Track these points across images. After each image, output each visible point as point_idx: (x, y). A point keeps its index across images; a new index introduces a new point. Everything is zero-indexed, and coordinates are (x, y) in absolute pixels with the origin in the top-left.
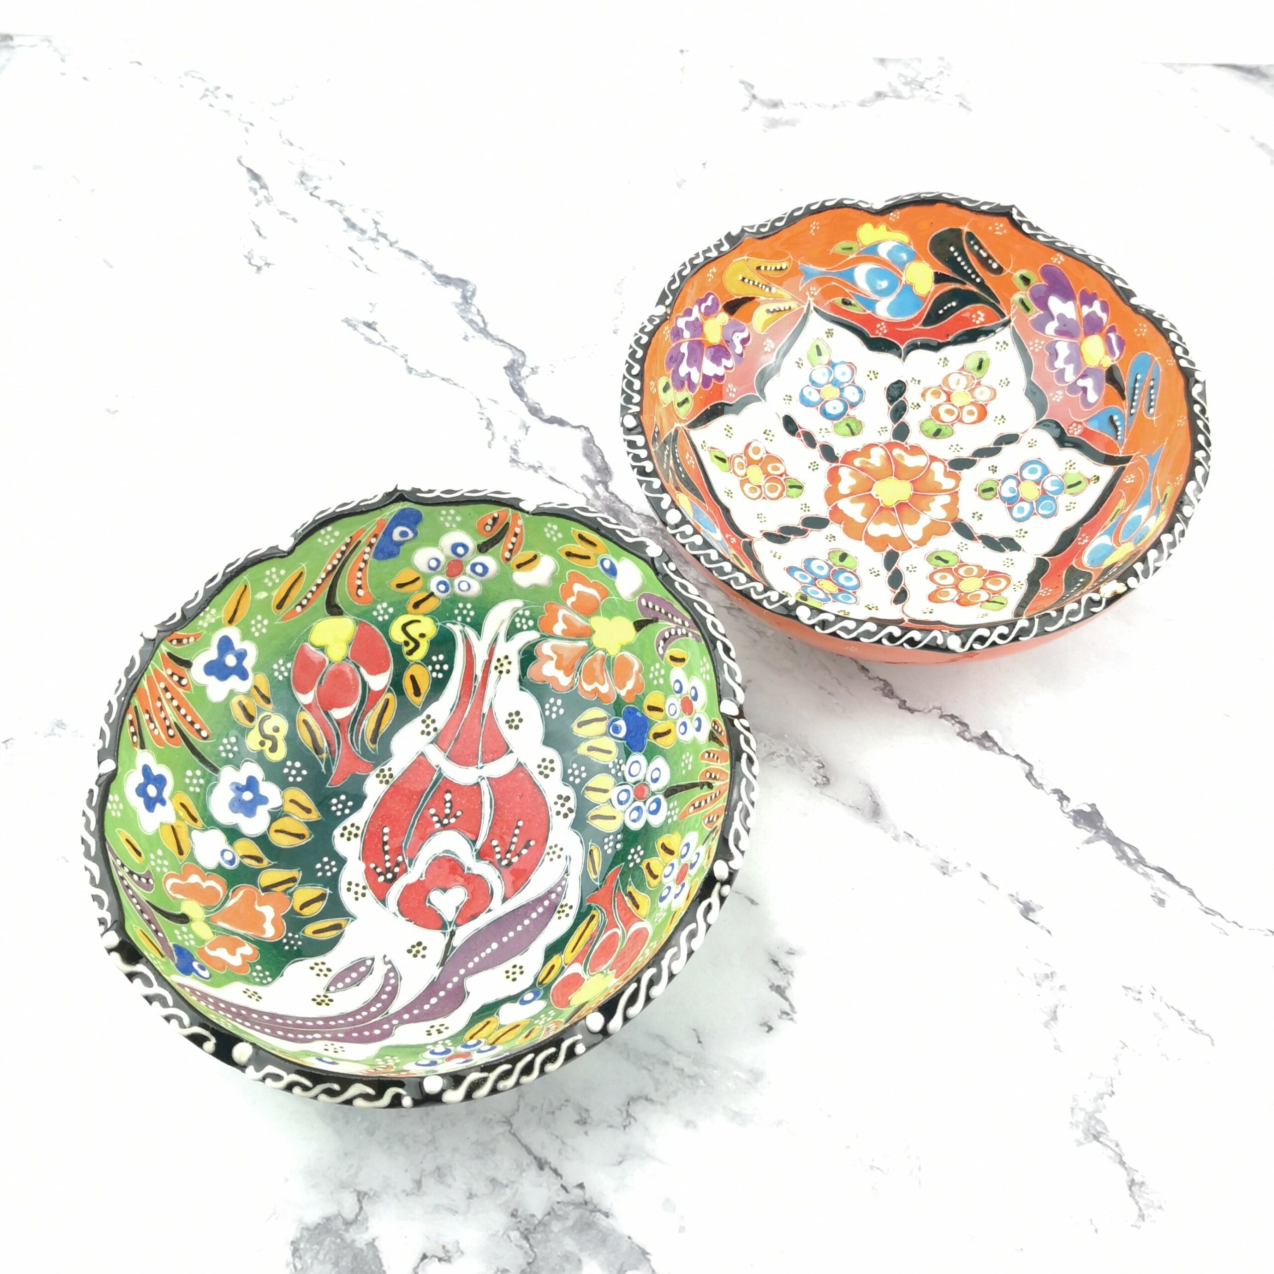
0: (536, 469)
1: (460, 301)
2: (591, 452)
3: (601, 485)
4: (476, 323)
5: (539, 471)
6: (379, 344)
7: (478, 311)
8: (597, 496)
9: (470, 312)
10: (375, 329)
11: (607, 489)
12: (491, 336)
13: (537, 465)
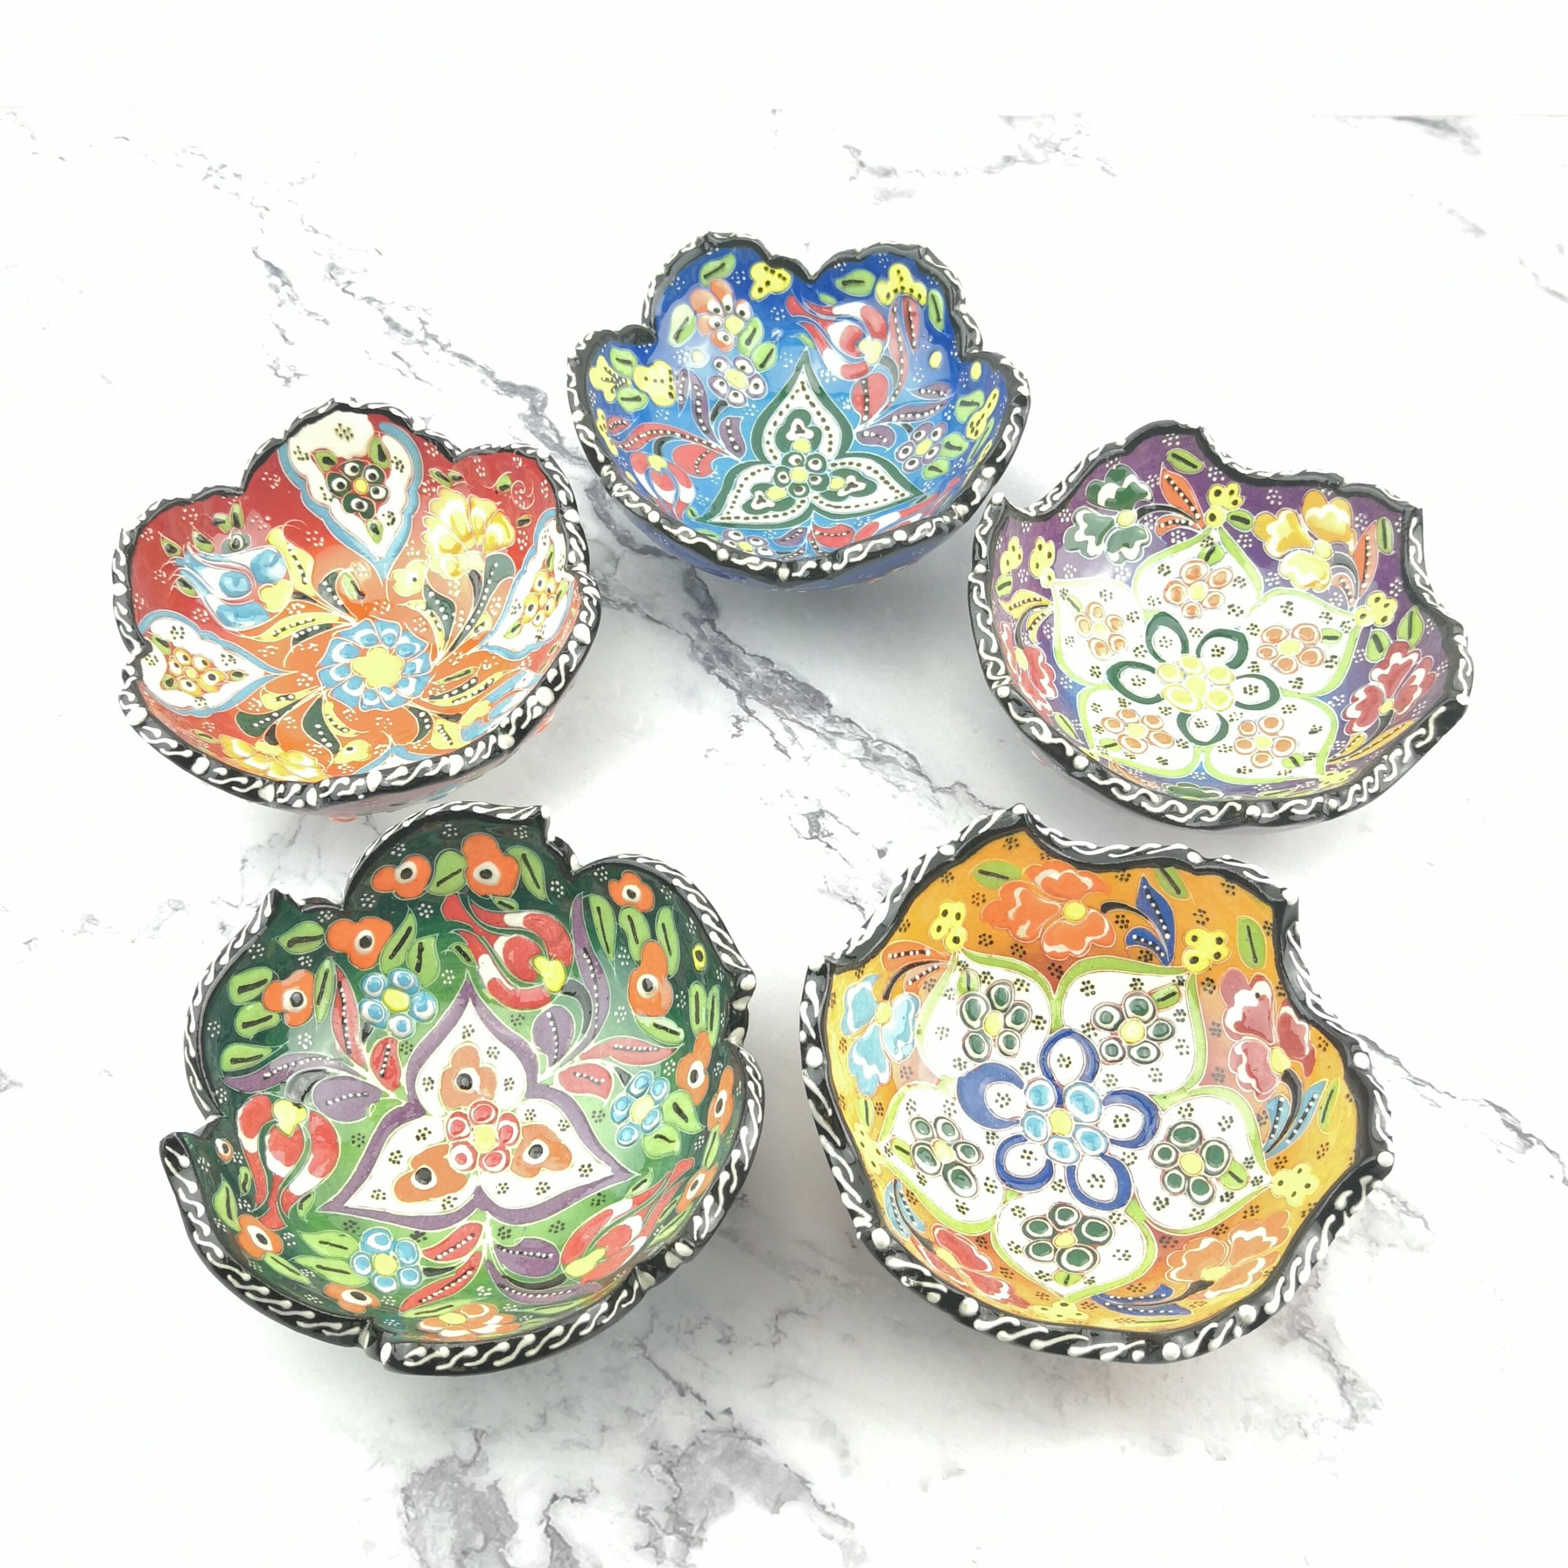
1: (529, 413)
3: (706, 623)
4: (550, 439)
7: (551, 424)
8: (702, 636)
9: (542, 425)
11: (714, 628)
12: (568, 453)
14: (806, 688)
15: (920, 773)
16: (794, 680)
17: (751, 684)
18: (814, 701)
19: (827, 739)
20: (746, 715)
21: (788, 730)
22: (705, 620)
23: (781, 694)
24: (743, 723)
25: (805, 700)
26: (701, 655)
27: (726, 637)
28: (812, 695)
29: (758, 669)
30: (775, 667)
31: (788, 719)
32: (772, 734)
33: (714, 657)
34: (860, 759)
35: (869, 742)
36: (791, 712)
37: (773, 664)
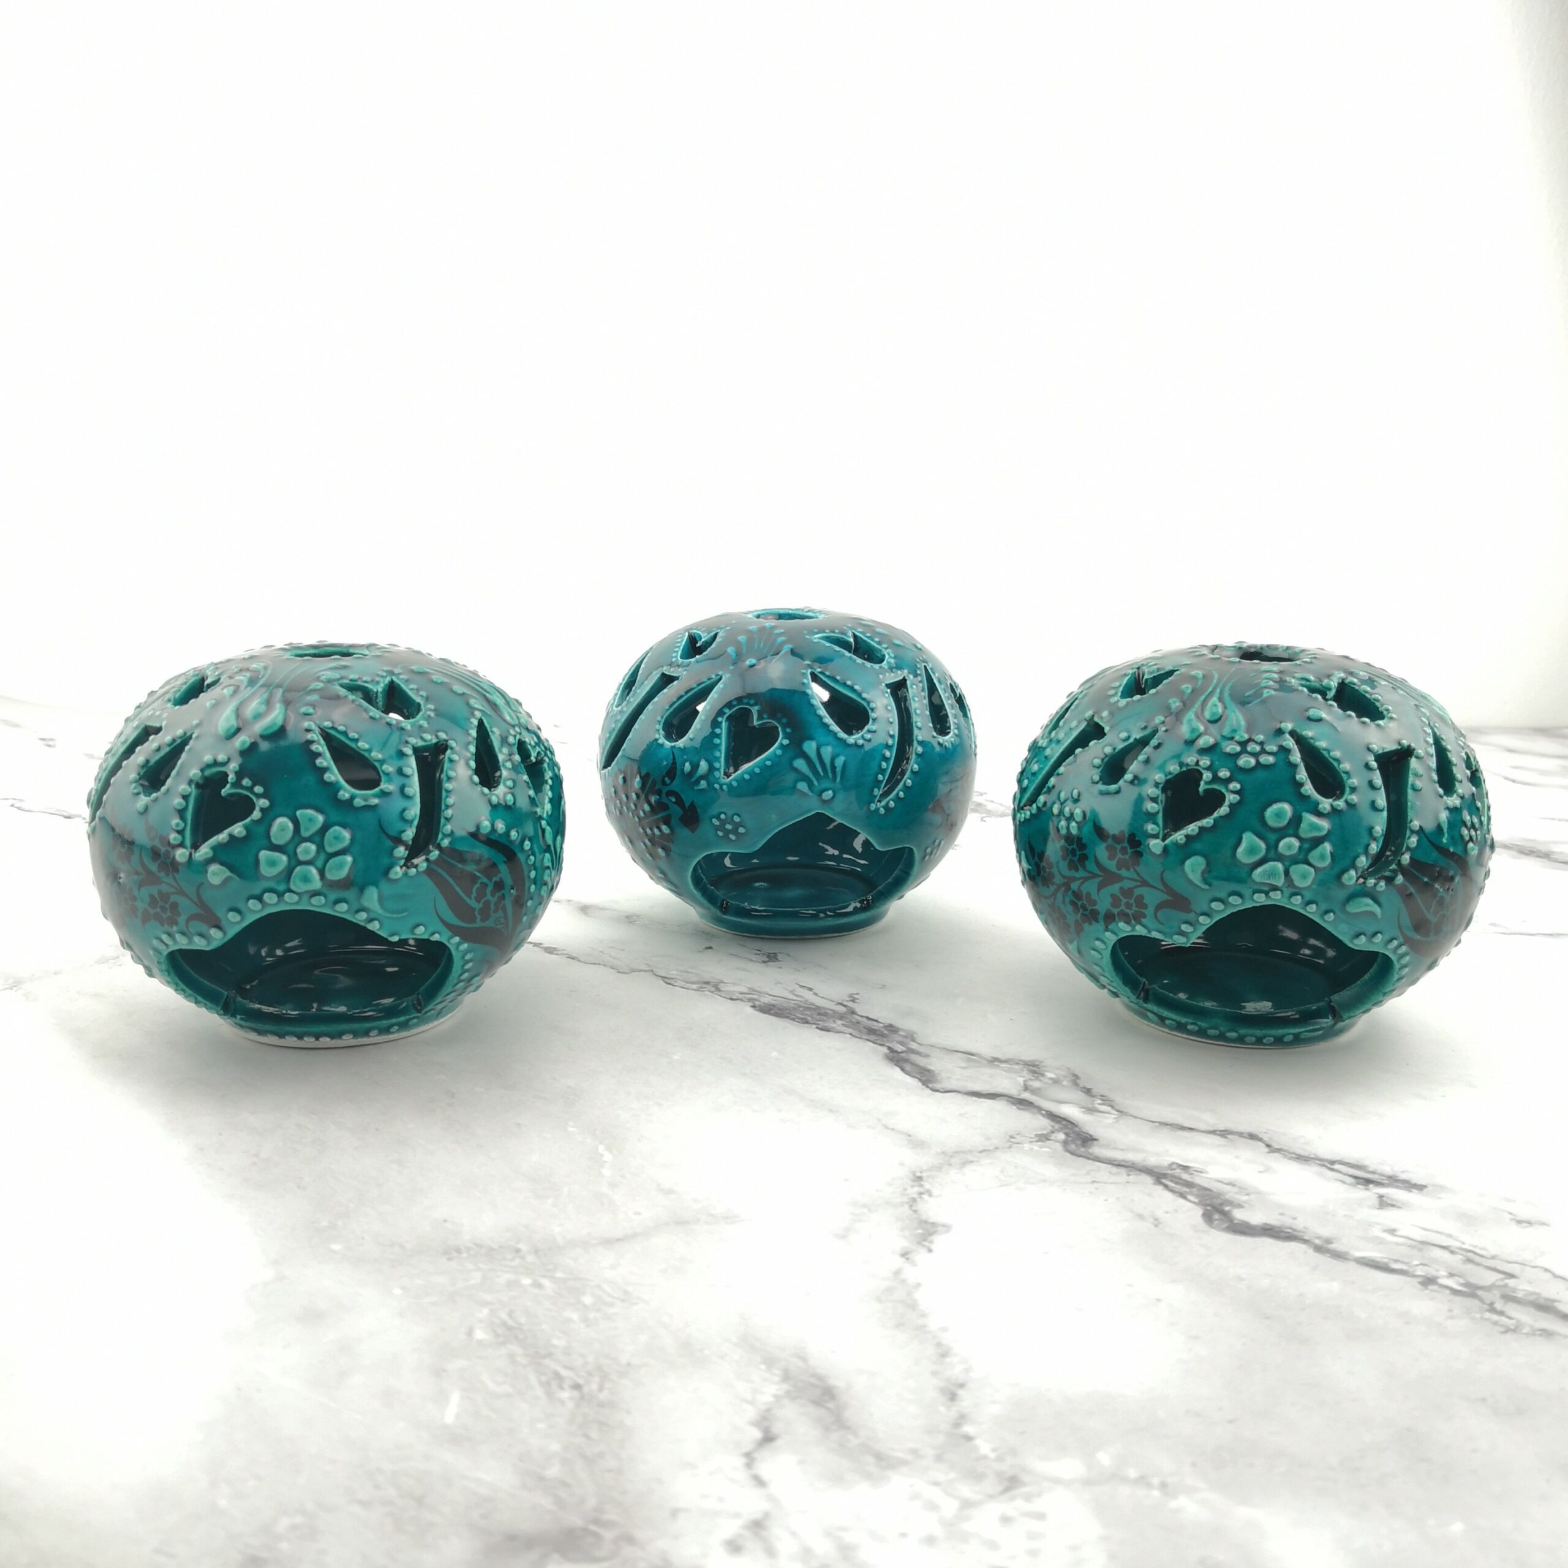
0: (996, 1059)
1: (1227, 1209)
2: (922, 1073)
3: (899, 1050)
4: (1176, 1183)
5: (990, 1059)
6: (1333, 1162)
7: (1185, 1198)
8: (902, 1044)
9: (1197, 1196)
10: (1356, 1178)
11: (889, 1048)
12: (1140, 1170)
13: (996, 1063)
14: (776, 1015)
15: (663, 977)
16: (793, 1020)
17: (841, 1017)
18: (771, 1009)
19: (757, 992)
20: (845, 1003)
21: (797, 996)
22: (902, 1052)
23: (806, 1013)
24: (848, 999)
25: (779, 1009)
26: (902, 1033)
27: (874, 1043)
28: (772, 1012)
29: (833, 1025)
30: (814, 1026)
31: (801, 1001)
32: (816, 994)
33: (885, 1032)
34: (723, 982)
35: (713, 989)
36: (794, 1004)
37: (817, 1028)
